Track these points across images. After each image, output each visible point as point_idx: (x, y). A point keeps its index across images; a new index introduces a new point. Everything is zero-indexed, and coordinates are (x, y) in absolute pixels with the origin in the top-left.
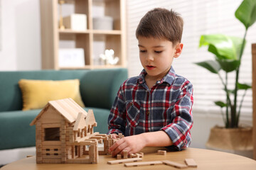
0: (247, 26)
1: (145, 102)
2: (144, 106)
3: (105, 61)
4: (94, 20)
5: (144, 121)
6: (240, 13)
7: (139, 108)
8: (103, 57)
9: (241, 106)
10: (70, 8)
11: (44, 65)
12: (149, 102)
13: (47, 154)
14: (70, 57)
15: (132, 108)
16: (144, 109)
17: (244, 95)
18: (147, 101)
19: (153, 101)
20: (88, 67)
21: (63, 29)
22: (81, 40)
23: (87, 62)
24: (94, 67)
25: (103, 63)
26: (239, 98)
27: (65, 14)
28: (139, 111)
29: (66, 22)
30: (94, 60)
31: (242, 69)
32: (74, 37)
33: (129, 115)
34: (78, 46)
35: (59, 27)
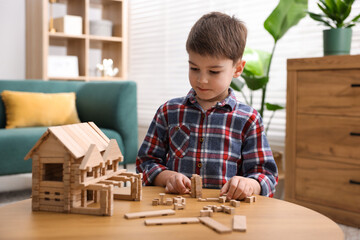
0: (277, 38)
1: (197, 126)
2: (197, 130)
3: (103, 72)
4: (91, 23)
5: (195, 150)
6: (270, 24)
7: (188, 134)
8: (101, 67)
9: (267, 129)
10: (62, 8)
11: (28, 74)
12: (204, 126)
13: (47, 199)
14: (60, 66)
15: (179, 133)
16: (197, 135)
17: (272, 117)
18: (201, 124)
19: (209, 126)
20: (82, 78)
21: (53, 33)
22: (75, 46)
23: (82, 72)
24: (89, 78)
25: (99, 74)
26: (265, 120)
27: (56, 15)
28: (188, 138)
29: (58, 24)
30: (90, 70)
31: (269, 86)
32: (66, 42)
33: (173, 143)
34: (70, 53)
35: (50, 30)
